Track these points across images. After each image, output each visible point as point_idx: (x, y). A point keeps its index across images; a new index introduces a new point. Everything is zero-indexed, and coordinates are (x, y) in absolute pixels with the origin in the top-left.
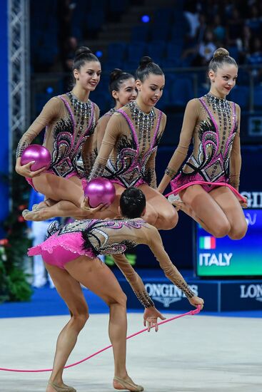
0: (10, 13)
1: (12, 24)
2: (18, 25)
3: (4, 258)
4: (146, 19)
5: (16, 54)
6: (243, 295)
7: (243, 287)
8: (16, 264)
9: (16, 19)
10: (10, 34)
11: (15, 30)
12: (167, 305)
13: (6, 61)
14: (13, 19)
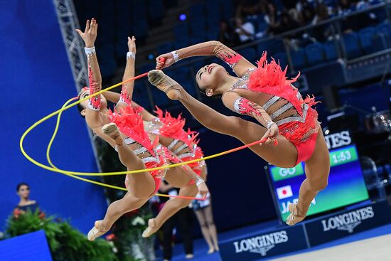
0: (66, 41)
1: (70, 50)
2: (75, 50)
3: (115, 250)
4: (183, 17)
5: (80, 75)
6: (326, 229)
7: (324, 222)
8: (127, 253)
9: (73, 45)
10: (71, 59)
11: (74, 55)
12: (263, 253)
13: (73, 82)
14: (70, 45)
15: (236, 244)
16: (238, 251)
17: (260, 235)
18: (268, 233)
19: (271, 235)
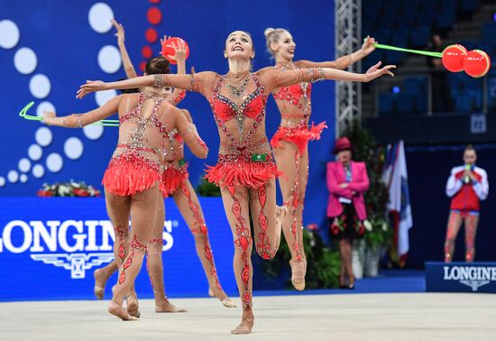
15: (446, 269)
16: (446, 277)
17: (476, 266)
18: (486, 266)
19: (489, 269)
